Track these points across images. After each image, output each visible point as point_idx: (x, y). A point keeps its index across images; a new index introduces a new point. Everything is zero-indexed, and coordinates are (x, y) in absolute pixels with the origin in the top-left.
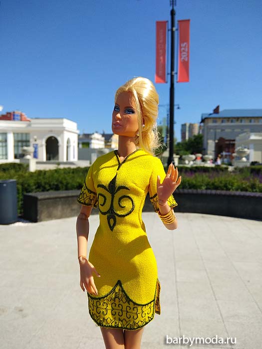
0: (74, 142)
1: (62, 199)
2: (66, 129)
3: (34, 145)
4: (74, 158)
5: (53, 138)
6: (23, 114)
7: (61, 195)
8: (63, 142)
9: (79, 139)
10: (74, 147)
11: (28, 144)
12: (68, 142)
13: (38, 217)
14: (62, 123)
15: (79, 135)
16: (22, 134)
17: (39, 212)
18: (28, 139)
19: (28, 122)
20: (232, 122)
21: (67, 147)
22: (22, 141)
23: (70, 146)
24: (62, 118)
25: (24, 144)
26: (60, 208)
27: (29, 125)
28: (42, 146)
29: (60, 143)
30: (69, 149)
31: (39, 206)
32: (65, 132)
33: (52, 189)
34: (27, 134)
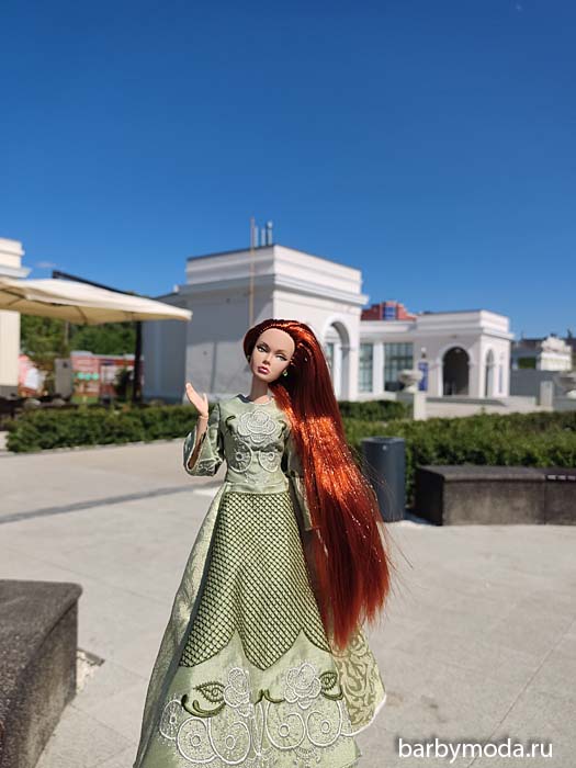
0: (502, 358)
1: (493, 485)
2: (486, 331)
3: (420, 364)
4: (501, 390)
5: (458, 351)
6: (401, 305)
7: (490, 476)
8: (478, 360)
9: (513, 351)
10: (501, 367)
11: (409, 363)
12: (490, 357)
13: (444, 516)
14: (478, 320)
15: (513, 343)
16: (399, 344)
17: (446, 506)
18: (409, 354)
19: (411, 322)
21: (488, 369)
22: (399, 358)
23: (493, 366)
24: (478, 311)
25: (403, 363)
26: (487, 501)
27: (413, 327)
28: (435, 366)
29: (472, 361)
30: (490, 373)
31: (447, 494)
32: (483, 338)
33: (469, 460)
34: (409, 345)
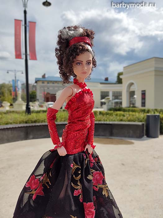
20: (53, 83)
